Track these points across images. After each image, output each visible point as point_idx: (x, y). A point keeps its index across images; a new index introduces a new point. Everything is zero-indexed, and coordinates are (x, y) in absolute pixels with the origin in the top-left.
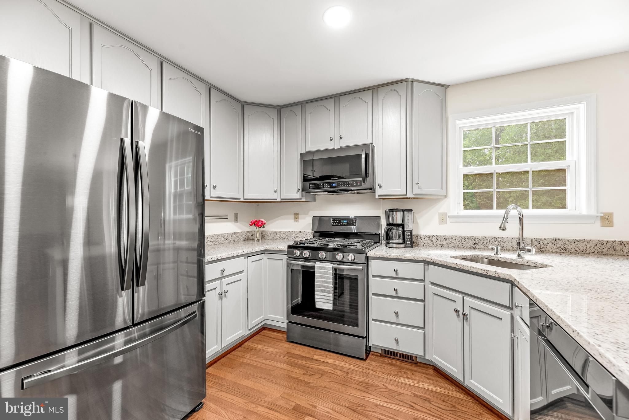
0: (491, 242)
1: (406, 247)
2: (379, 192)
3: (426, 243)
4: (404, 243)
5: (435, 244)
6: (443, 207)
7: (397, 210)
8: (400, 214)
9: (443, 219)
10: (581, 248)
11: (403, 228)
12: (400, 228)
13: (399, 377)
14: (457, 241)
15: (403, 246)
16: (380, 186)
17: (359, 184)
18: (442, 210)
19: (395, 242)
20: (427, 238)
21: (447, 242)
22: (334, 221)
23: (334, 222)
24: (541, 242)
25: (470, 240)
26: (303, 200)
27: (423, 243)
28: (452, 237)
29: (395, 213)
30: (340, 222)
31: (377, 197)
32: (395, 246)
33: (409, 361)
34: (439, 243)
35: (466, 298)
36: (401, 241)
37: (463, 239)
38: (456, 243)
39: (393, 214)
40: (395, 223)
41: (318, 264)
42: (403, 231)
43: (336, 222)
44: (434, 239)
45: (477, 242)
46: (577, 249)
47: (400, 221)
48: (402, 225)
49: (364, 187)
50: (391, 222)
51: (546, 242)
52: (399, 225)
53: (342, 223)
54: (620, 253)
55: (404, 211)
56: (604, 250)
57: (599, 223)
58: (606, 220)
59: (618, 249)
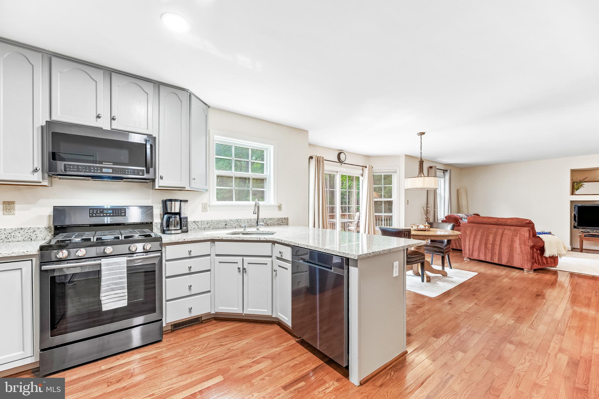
0: (235, 223)
1: (183, 232)
2: (159, 183)
3: (193, 227)
4: (181, 229)
5: (200, 227)
6: (204, 198)
7: (176, 200)
8: (178, 204)
9: (205, 208)
10: (272, 222)
11: (180, 216)
12: (178, 216)
13: (198, 335)
14: (215, 224)
15: (180, 231)
16: (160, 178)
17: (140, 174)
18: (204, 201)
19: (174, 229)
20: (194, 224)
21: (208, 225)
22: (93, 211)
23: (93, 213)
25: (223, 223)
26: (46, 183)
27: (191, 228)
28: (212, 221)
29: (173, 202)
30: (101, 212)
31: (157, 187)
32: (173, 232)
33: (196, 323)
34: (203, 226)
35: (245, 258)
36: (179, 228)
37: (218, 222)
38: (214, 225)
39: (171, 204)
40: (173, 211)
41: (104, 261)
42: (180, 219)
43: (96, 213)
44: (199, 224)
45: (227, 224)
47: (177, 211)
48: (179, 214)
49: (146, 176)
50: (170, 211)
52: (176, 214)
53: (106, 214)
54: (284, 224)
55: (181, 201)
56: (280, 223)
57: (277, 209)
58: (280, 207)
59: (284, 222)
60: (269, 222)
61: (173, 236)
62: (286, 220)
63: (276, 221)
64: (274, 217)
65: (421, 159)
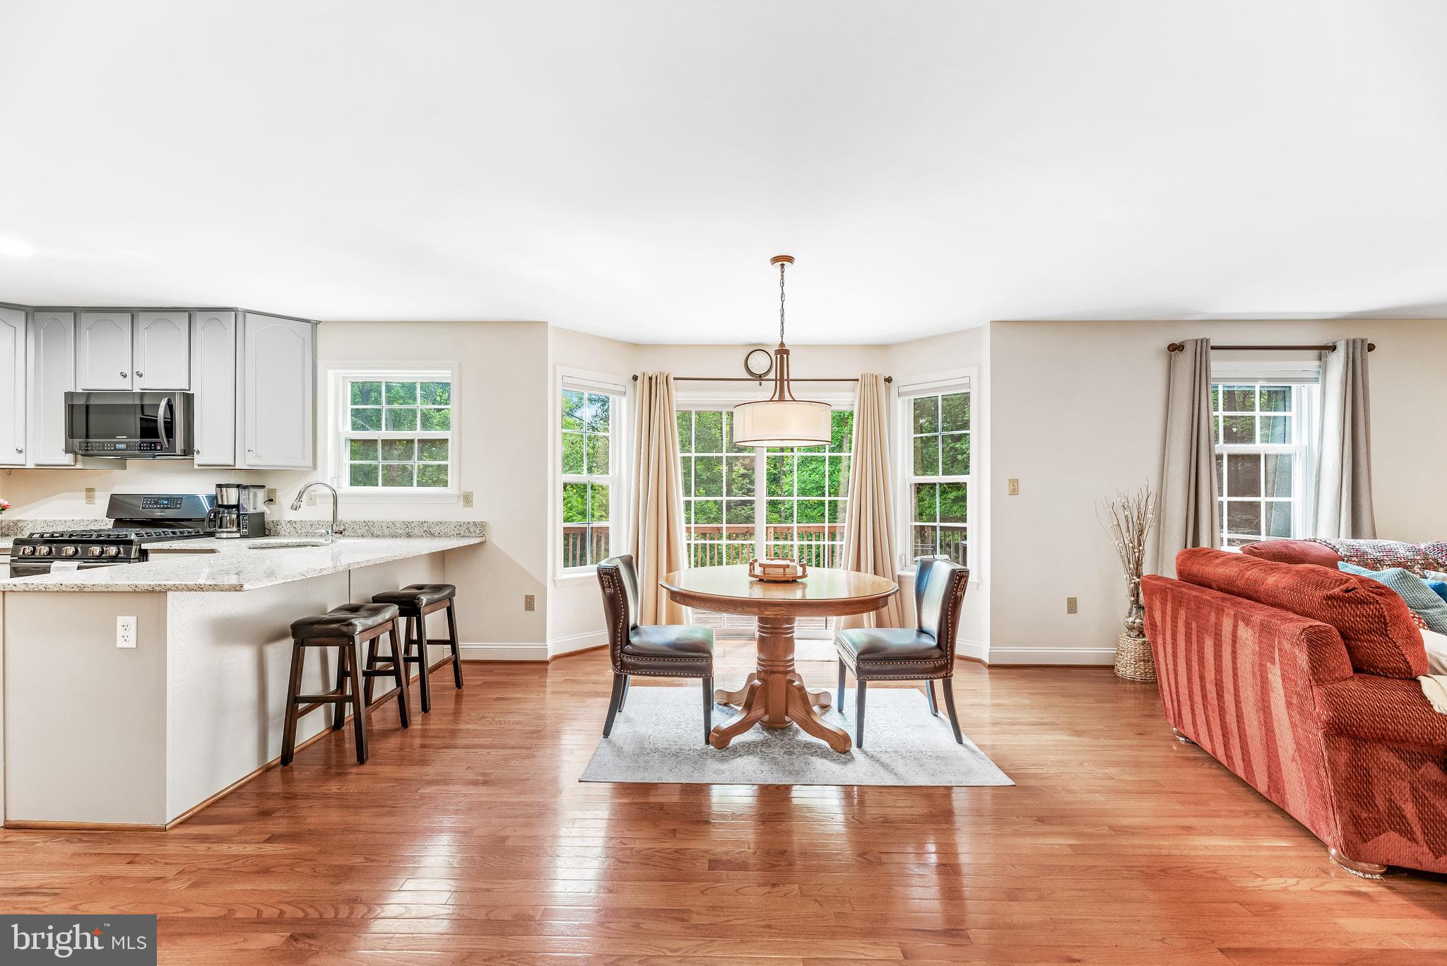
1: (242, 537)
2: (200, 460)
4: (239, 531)
7: (228, 486)
8: (233, 492)
11: (238, 510)
12: (234, 511)
15: (238, 535)
16: (198, 452)
17: (159, 448)
19: (225, 530)
20: (289, 525)
22: (147, 501)
23: (146, 503)
24: (409, 525)
26: (81, 466)
29: (226, 489)
30: (156, 503)
31: (196, 467)
32: (224, 535)
34: (304, 530)
36: (235, 529)
39: (221, 491)
40: (225, 503)
41: (55, 565)
42: (239, 515)
43: (151, 504)
44: (298, 526)
45: (347, 528)
46: (440, 532)
47: (233, 502)
48: (236, 507)
50: (220, 503)
51: (413, 525)
52: (229, 507)
53: (162, 504)
54: (474, 535)
55: (238, 486)
56: (462, 532)
57: (461, 502)
58: (467, 499)
59: (472, 530)
60: (436, 530)
61: (225, 541)
62: (478, 526)
63: (453, 527)
64: (448, 520)
65: (782, 344)
